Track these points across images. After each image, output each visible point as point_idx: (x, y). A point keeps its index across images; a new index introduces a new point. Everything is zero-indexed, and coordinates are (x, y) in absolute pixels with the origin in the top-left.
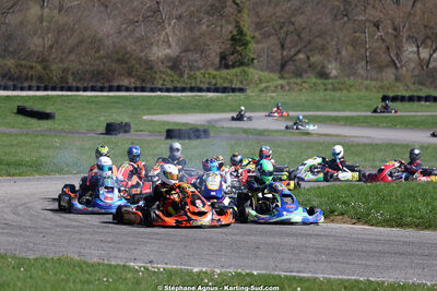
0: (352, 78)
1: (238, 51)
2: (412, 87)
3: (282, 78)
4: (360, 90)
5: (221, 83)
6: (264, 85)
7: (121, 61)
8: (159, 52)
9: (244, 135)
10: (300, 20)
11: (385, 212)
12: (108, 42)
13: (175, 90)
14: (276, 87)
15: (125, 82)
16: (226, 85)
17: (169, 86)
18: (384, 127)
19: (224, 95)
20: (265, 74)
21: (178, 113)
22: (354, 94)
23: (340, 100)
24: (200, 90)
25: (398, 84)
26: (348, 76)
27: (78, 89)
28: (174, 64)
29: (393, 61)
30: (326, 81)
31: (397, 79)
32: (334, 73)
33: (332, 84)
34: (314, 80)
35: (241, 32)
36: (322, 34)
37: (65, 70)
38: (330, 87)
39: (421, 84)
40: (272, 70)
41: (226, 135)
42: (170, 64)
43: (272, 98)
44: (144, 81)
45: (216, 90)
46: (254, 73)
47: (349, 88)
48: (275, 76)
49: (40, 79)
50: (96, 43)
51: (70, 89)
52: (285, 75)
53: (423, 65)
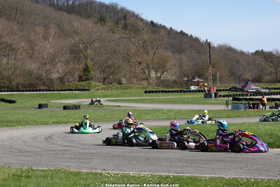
0: (131, 84)
1: (86, 75)
2: (155, 87)
4: (135, 89)
5: (80, 87)
6: (97, 88)
8: (55, 76)
10: (110, 62)
12: (35, 72)
13: (62, 90)
14: (102, 88)
15: (42, 88)
16: (82, 88)
17: (60, 88)
18: (148, 103)
19: (82, 92)
20: (98, 84)
21: (65, 99)
22: (133, 90)
23: (128, 92)
24: (72, 90)
25: (150, 86)
27: (23, 91)
28: (61, 79)
29: (147, 77)
30: (121, 86)
31: (149, 84)
32: (124, 82)
34: (117, 85)
35: (87, 67)
36: (119, 67)
37: (18, 84)
38: (123, 88)
39: (158, 86)
40: (100, 82)
43: (101, 93)
44: (49, 87)
45: (79, 90)
46: (93, 83)
47: (131, 88)
48: (101, 84)
49: (8, 87)
50: (30, 73)
51: (20, 91)
52: (105, 84)
53: (158, 78)
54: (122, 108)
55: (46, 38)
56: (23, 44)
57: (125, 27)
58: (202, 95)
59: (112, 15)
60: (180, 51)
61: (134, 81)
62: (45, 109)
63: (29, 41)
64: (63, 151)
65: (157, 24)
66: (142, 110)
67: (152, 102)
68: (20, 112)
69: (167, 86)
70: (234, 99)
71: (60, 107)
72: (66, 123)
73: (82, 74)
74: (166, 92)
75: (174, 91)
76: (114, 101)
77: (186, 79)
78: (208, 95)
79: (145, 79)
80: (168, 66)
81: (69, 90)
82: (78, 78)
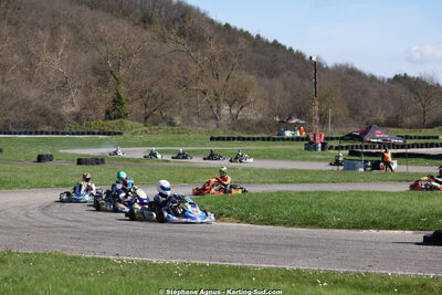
0: (190, 125)
1: (117, 109)
2: (228, 131)
4: (195, 133)
5: (107, 129)
6: (134, 131)
7: (43, 115)
8: (67, 110)
10: (155, 90)
11: (259, 214)
12: (34, 103)
13: (78, 133)
14: (142, 132)
15: (46, 129)
16: (110, 130)
17: (74, 131)
19: (109, 137)
20: (135, 124)
22: (192, 136)
23: (184, 139)
24: (94, 134)
25: (219, 130)
26: (187, 125)
27: (15, 134)
28: (77, 117)
29: (215, 115)
30: (173, 128)
31: (218, 126)
32: (178, 122)
33: (178, 130)
34: (166, 127)
35: (119, 97)
36: (170, 98)
37: (7, 121)
38: (176, 131)
39: (233, 129)
40: (140, 122)
41: (116, 162)
42: (74, 117)
43: (141, 138)
44: (58, 128)
45: (104, 134)
46: (128, 123)
47: (188, 132)
48: (142, 125)
50: (27, 103)
51: (10, 134)
52: (148, 124)
53: (234, 117)
54: (172, 164)
55: (53, 49)
56: (16, 57)
57: (182, 33)
58: (301, 145)
59: (163, 13)
60: (273, 73)
61: (195, 119)
62: (48, 164)
63: (26, 52)
65: (235, 29)
68: (8, 167)
69: (247, 130)
70: (351, 154)
71: (72, 161)
73: (110, 107)
74: (244, 139)
75: (258, 139)
77: (278, 119)
78: (311, 146)
79: (211, 118)
80: (250, 97)
81: (88, 133)
82: (103, 115)
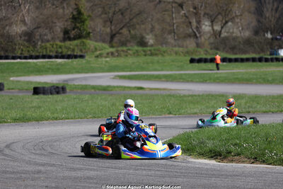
0: (164, 45)
1: (78, 28)
2: (210, 51)
3: (112, 47)
4: (171, 55)
5: (65, 52)
6: (98, 53)
8: (18, 29)
9: (93, 90)
13: (31, 57)
14: (108, 54)
16: (69, 53)
17: (26, 54)
18: (197, 82)
19: (70, 60)
20: (100, 44)
21: (37, 75)
22: (167, 58)
23: (158, 62)
24: (50, 57)
25: (199, 49)
26: (162, 44)
28: (29, 36)
29: (194, 32)
30: (145, 49)
31: (198, 45)
32: (151, 42)
33: (150, 50)
34: (136, 48)
35: (80, 13)
36: (140, 13)
38: (149, 52)
39: (217, 49)
40: (104, 41)
41: (79, 91)
42: (26, 38)
43: (106, 62)
44: (7, 51)
45: (63, 57)
46: (91, 43)
47: (163, 54)
48: (106, 46)
52: (114, 45)
53: (216, 34)
54: (147, 92)
61: (170, 39)
64: (34, 173)
66: (185, 96)
67: (203, 80)
69: (233, 49)
71: (27, 90)
72: (39, 120)
73: (69, 25)
75: (247, 60)
76: (130, 78)
77: (269, 36)
79: (190, 36)
80: (236, 10)
81: (44, 57)
82: (61, 35)
